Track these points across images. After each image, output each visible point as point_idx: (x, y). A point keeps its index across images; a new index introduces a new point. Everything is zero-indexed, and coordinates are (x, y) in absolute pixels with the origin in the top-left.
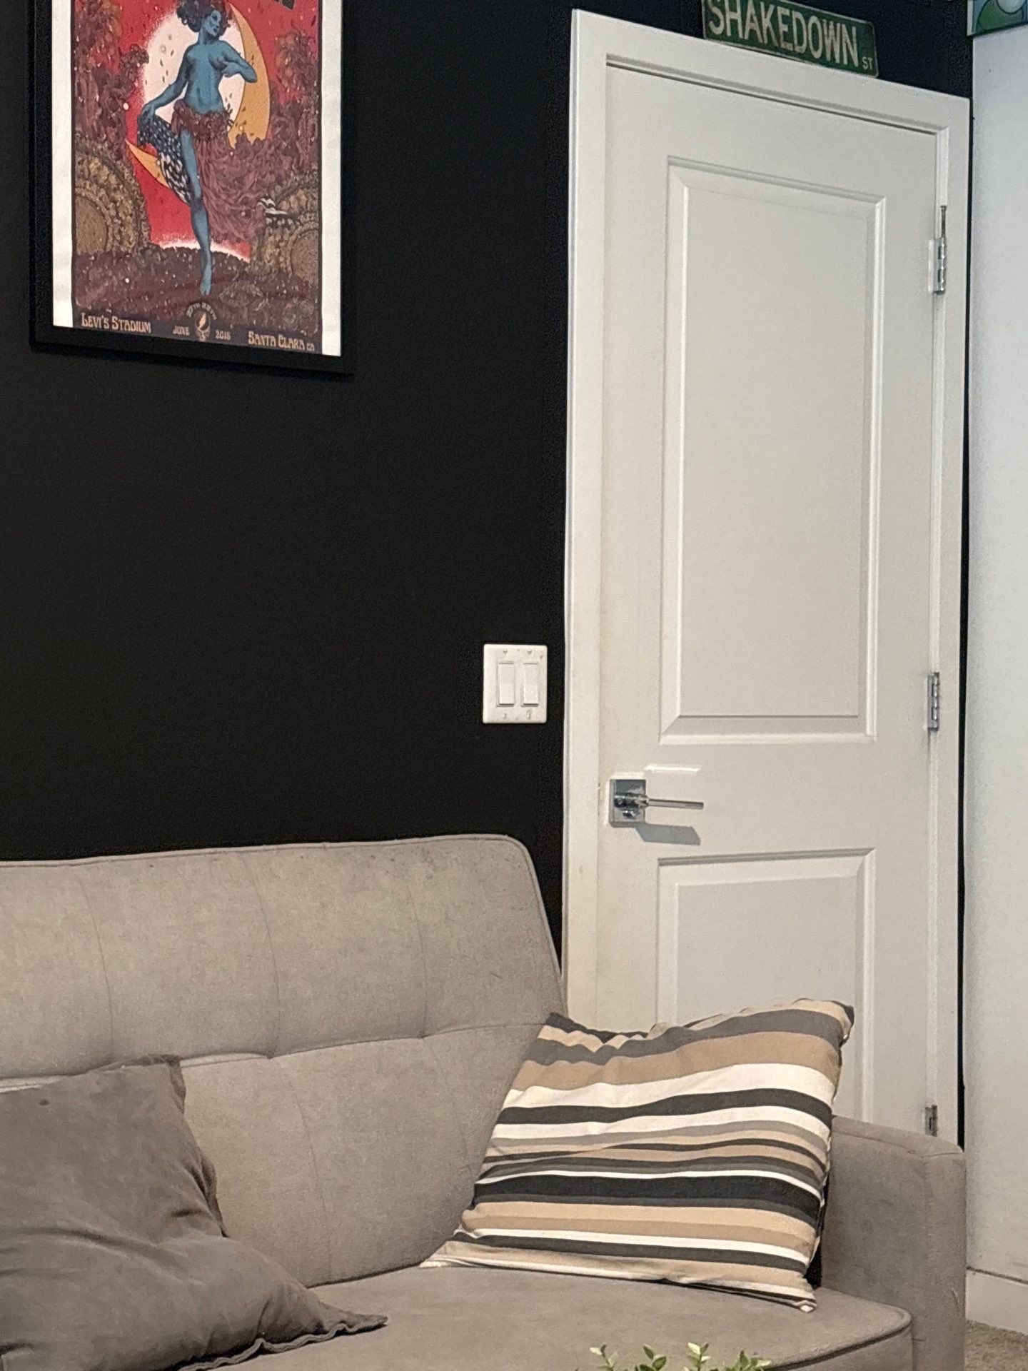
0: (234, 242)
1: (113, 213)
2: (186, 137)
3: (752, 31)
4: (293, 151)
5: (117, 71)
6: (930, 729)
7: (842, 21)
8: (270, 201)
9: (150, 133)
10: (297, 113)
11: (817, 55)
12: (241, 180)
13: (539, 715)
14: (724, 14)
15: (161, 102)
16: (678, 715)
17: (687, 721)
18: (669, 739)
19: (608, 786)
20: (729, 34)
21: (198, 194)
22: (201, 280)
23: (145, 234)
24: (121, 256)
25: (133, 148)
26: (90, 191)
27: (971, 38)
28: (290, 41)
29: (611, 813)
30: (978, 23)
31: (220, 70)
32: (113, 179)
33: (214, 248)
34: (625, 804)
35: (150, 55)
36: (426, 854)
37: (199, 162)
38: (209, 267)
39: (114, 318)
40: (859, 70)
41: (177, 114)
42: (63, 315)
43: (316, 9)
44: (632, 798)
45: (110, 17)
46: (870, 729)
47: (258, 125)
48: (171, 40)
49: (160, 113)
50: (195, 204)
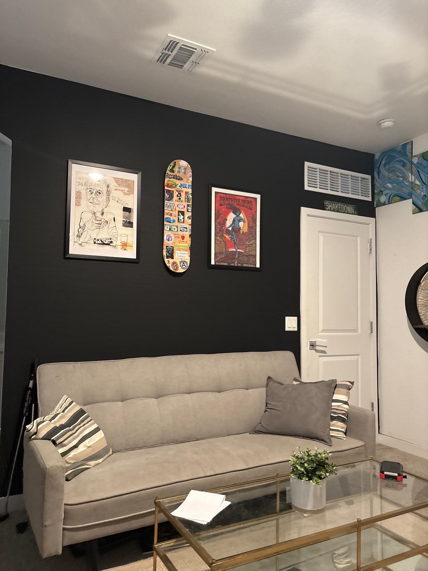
0: (241, 249)
1: (221, 245)
2: (233, 232)
3: (334, 209)
4: (251, 234)
5: (222, 222)
6: (371, 332)
7: (351, 206)
8: (248, 242)
9: (228, 232)
10: (252, 227)
11: (346, 212)
12: (242, 239)
13: (296, 329)
14: (329, 206)
15: (229, 227)
16: (322, 330)
17: (324, 331)
18: (320, 334)
19: (309, 342)
20: (330, 209)
22: (236, 256)
23: (227, 249)
24: (222, 252)
25: (225, 235)
26: (217, 242)
27: (375, 208)
28: (251, 215)
29: (310, 347)
30: (376, 205)
31: (239, 221)
32: (222, 240)
33: (238, 250)
34: (312, 346)
35: (228, 219)
36: (275, 354)
37: (236, 236)
38: (237, 253)
39: (221, 263)
40: (354, 214)
41: (232, 228)
42: (213, 263)
43: (256, 210)
44: (313, 345)
45: (221, 214)
46: (359, 331)
47: (246, 230)
48: (231, 217)
49: (229, 229)
50: (235, 243)
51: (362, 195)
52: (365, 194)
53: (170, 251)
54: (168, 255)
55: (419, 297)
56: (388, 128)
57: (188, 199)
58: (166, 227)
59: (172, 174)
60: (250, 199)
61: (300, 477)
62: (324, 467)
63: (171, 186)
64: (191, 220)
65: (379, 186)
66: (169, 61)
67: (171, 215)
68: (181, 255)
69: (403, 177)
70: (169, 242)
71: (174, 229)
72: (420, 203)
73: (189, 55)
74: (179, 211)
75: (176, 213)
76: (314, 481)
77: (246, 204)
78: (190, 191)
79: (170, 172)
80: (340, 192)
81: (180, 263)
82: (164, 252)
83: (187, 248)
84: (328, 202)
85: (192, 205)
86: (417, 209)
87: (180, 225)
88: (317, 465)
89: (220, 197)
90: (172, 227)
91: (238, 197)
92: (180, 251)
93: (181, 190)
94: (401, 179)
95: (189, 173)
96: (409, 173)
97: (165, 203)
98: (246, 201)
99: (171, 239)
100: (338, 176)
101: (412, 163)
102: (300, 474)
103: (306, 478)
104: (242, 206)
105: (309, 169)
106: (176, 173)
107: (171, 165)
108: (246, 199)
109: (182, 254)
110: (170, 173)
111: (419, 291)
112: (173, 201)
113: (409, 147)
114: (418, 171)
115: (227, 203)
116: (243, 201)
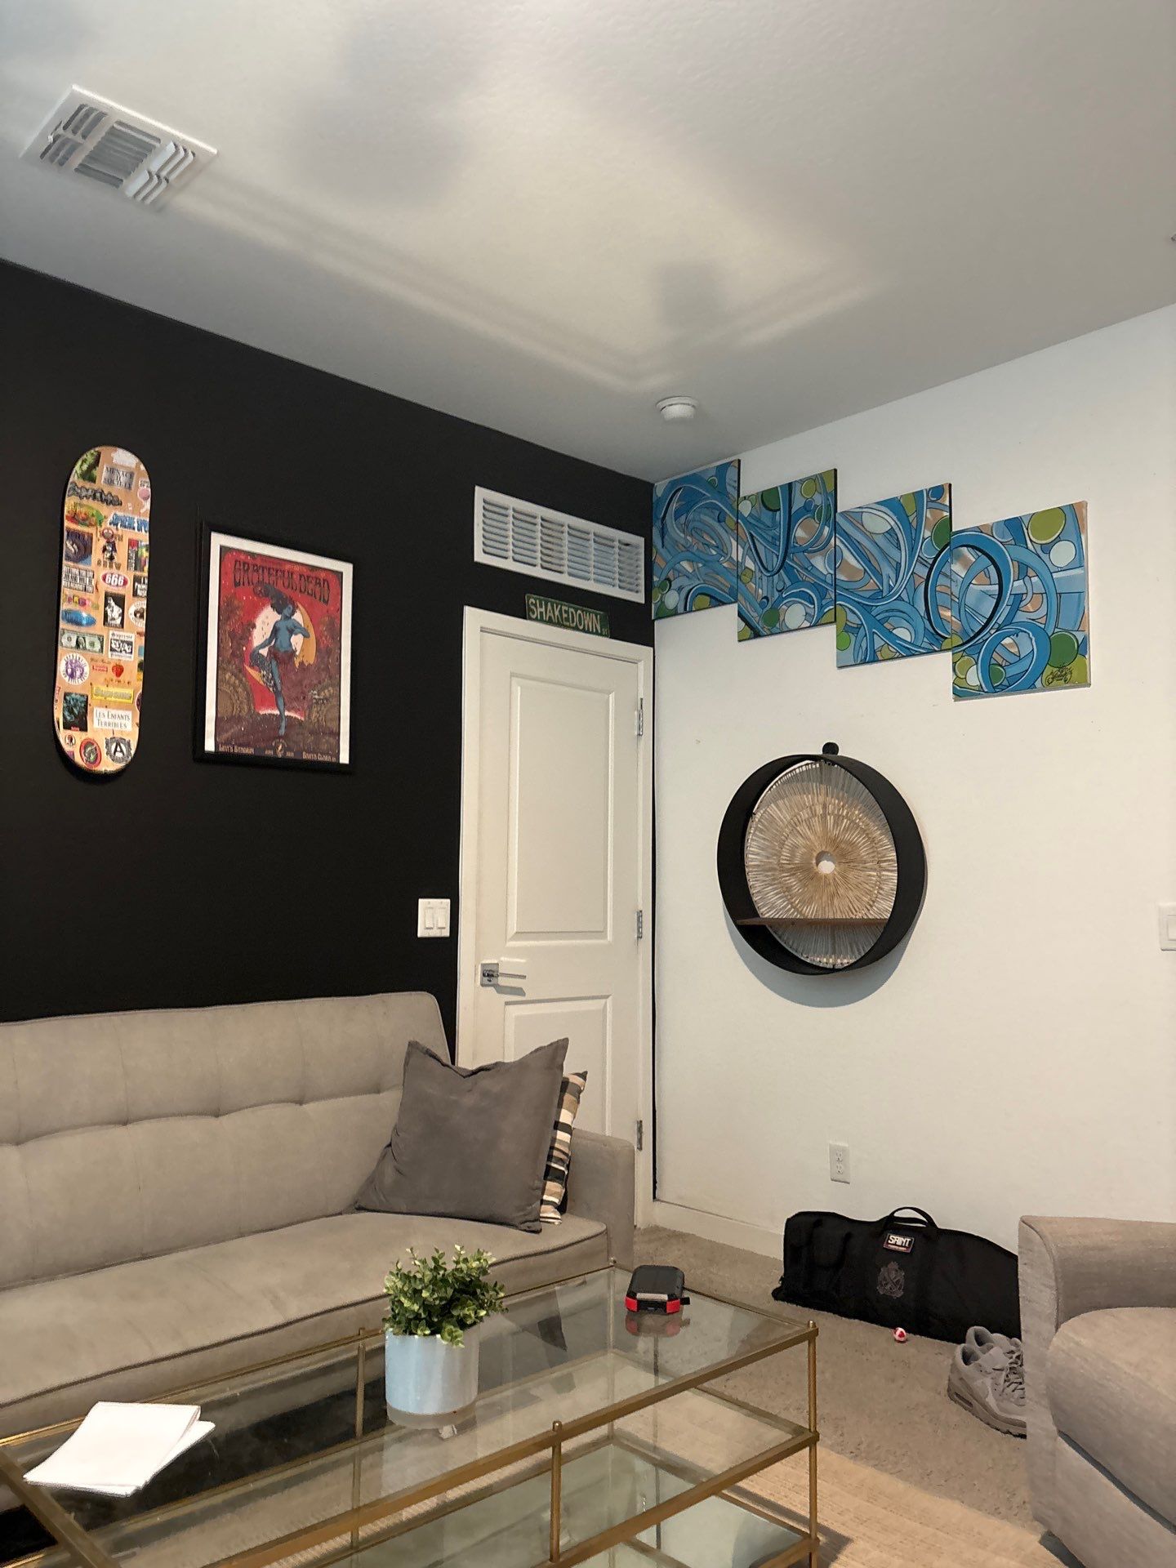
0: (296, 711)
1: (236, 697)
2: (274, 663)
3: (550, 617)
4: (327, 669)
5: (241, 633)
6: (640, 937)
7: (593, 613)
8: (315, 692)
9: (256, 661)
10: (329, 652)
11: (581, 628)
12: (300, 683)
13: (446, 933)
14: (537, 609)
15: (262, 646)
16: (515, 931)
17: (519, 935)
18: (510, 943)
19: (480, 966)
20: (539, 618)
21: (279, 689)
22: (279, 728)
23: (252, 707)
24: (240, 717)
25: (247, 668)
26: (225, 688)
27: (654, 621)
28: (327, 619)
29: (481, 980)
30: (656, 614)
31: (291, 632)
32: (237, 682)
33: (287, 713)
34: (488, 975)
35: (257, 624)
36: (384, 1002)
37: (280, 674)
38: (283, 722)
39: (235, 747)
40: (601, 635)
41: (270, 652)
42: (210, 745)
43: (338, 605)
44: (491, 973)
45: (238, 608)
46: (610, 937)
47: (311, 658)
48: (267, 619)
49: (261, 651)
50: (277, 693)
51: (620, 587)
52: (630, 584)
53: (75, 706)
54: (68, 718)
55: (751, 849)
56: (681, 421)
57: (138, 559)
58: (66, 636)
59: (88, 485)
60: (323, 575)
61: (408, 1326)
62: (475, 1293)
63: (84, 520)
64: (145, 622)
65: (663, 567)
66: (77, 159)
67: (82, 603)
68: (111, 720)
69: (718, 547)
70: (71, 682)
71: (92, 644)
72: (755, 614)
73: (138, 153)
74: (107, 595)
75: (98, 597)
76: (446, 1335)
77: (311, 586)
78: (144, 538)
79: (81, 480)
80: (566, 575)
81: (107, 744)
82: (55, 711)
83: (131, 701)
84: (535, 599)
85: (149, 577)
86: (749, 632)
87: (111, 632)
88: (455, 1290)
89: (236, 561)
90: (84, 638)
91: (287, 567)
92: (104, 711)
93: (115, 531)
94: (714, 553)
95: (141, 488)
96: (732, 540)
97: (64, 569)
98: (310, 579)
99: (82, 674)
100: (562, 532)
101: (738, 514)
102: (409, 1321)
103: (425, 1330)
104: (301, 591)
105: (487, 507)
106: (101, 483)
107: (84, 461)
108: (309, 573)
109: (113, 716)
110: (80, 483)
111: (750, 833)
112: (90, 564)
113: (731, 474)
114: (752, 536)
115: (255, 581)
116: (303, 578)
